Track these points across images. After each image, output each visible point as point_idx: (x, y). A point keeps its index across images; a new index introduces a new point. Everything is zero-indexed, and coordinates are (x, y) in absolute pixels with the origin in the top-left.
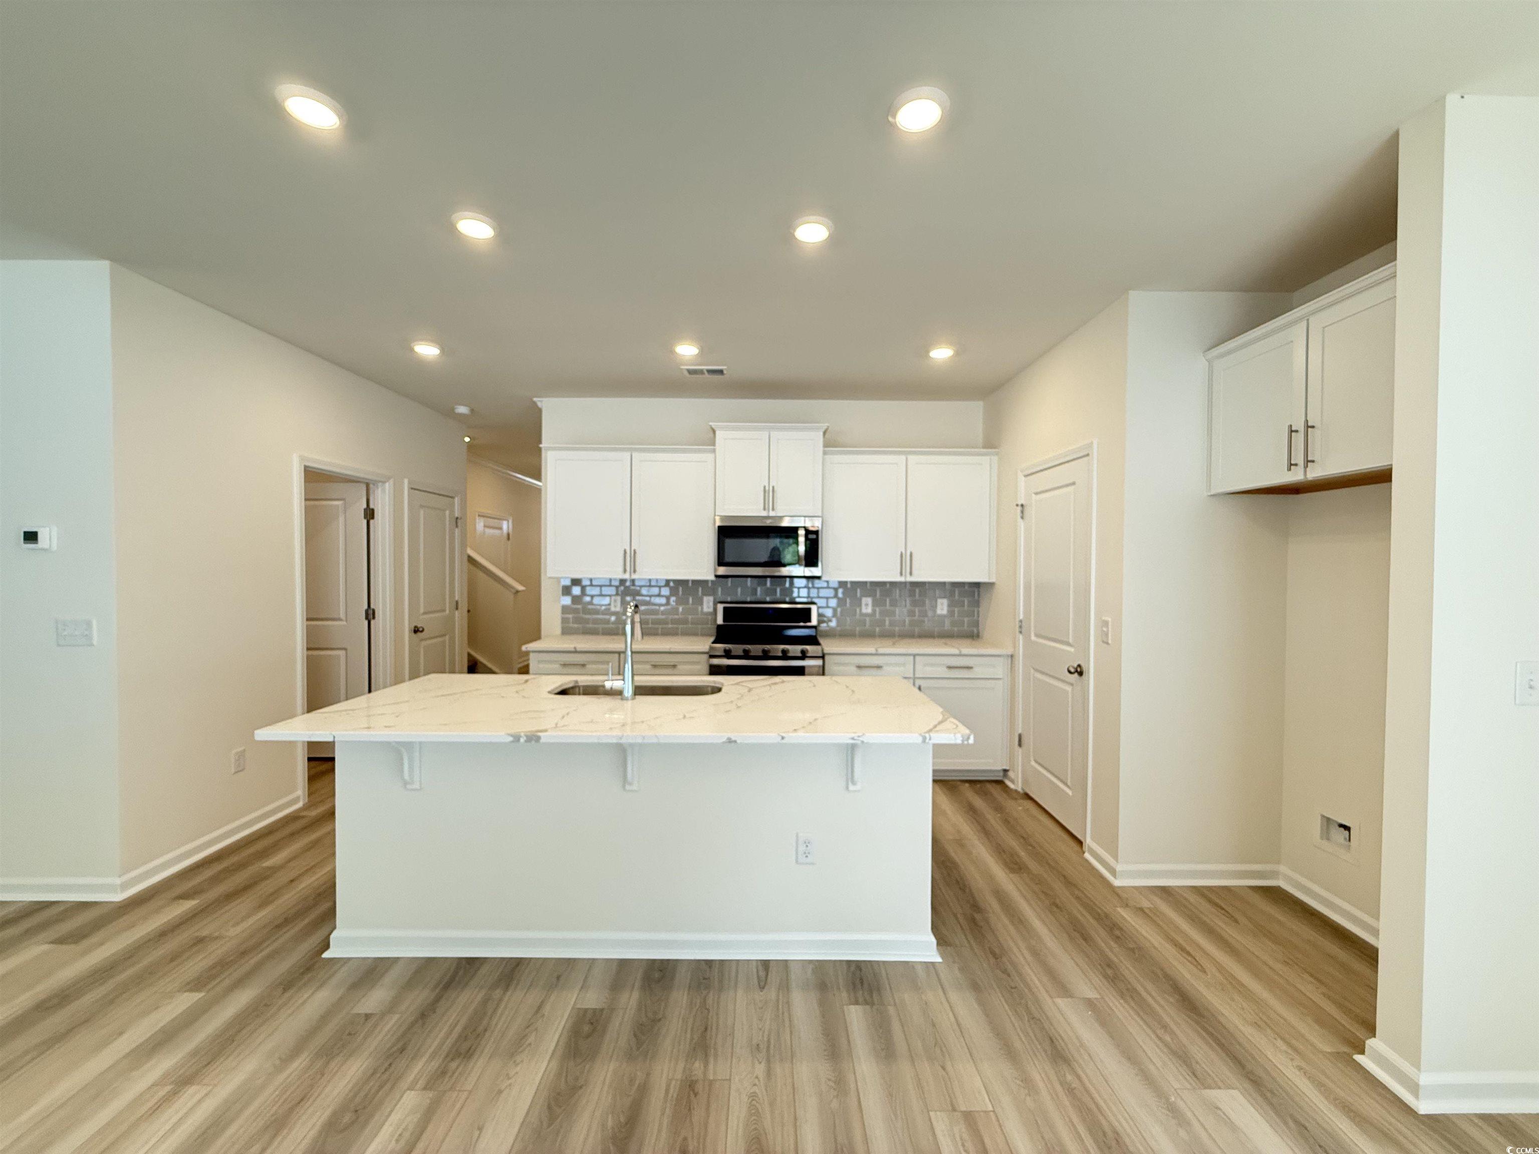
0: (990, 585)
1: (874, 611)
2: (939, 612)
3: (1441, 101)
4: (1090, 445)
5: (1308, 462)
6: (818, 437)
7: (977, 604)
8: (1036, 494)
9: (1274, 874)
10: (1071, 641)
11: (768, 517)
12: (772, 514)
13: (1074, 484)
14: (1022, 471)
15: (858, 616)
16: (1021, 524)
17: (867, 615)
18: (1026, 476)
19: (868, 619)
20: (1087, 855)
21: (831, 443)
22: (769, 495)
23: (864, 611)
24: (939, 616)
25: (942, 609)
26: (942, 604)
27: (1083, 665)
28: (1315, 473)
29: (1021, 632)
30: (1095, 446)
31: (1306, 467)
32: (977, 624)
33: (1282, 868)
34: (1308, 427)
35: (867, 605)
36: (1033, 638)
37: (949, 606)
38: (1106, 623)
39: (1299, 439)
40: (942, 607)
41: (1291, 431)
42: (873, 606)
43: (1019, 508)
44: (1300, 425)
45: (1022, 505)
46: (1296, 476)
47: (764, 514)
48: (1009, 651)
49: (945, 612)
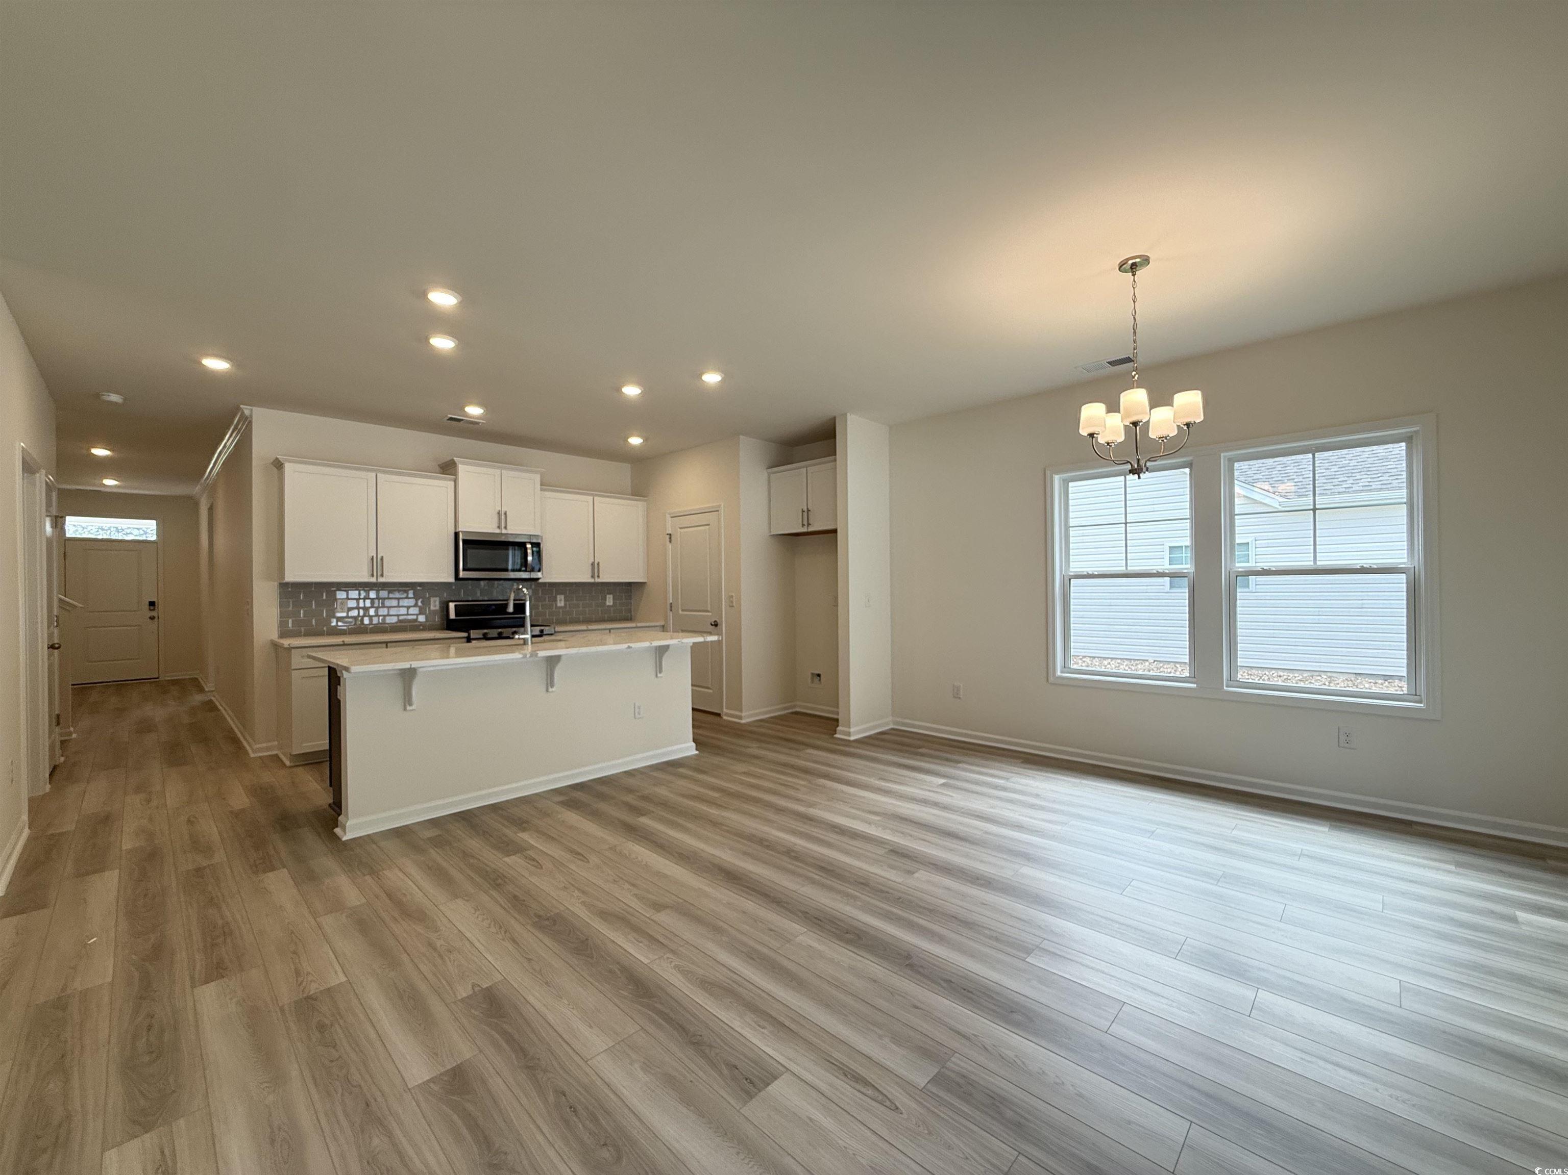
0: (641, 585)
1: (565, 604)
2: (608, 604)
3: (846, 414)
4: (719, 506)
5: (809, 524)
6: (537, 478)
7: (630, 598)
8: (680, 528)
9: (794, 706)
10: (709, 609)
11: (502, 534)
12: (504, 531)
13: (708, 525)
14: (670, 514)
15: (554, 609)
16: (670, 546)
17: (561, 607)
18: (672, 517)
19: (561, 611)
20: (725, 718)
21: (545, 485)
22: (502, 517)
23: (559, 605)
24: (608, 606)
25: (609, 602)
26: (610, 598)
27: (718, 621)
28: (811, 529)
29: (671, 610)
30: (722, 506)
31: (808, 526)
32: (630, 611)
33: (798, 703)
34: (808, 510)
35: (560, 600)
36: (681, 612)
37: (614, 599)
38: (732, 597)
39: (805, 514)
40: (610, 601)
41: (803, 511)
42: (565, 601)
43: (668, 536)
44: (805, 509)
45: (670, 535)
46: (804, 530)
47: (498, 531)
48: (662, 623)
49: (611, 604)
